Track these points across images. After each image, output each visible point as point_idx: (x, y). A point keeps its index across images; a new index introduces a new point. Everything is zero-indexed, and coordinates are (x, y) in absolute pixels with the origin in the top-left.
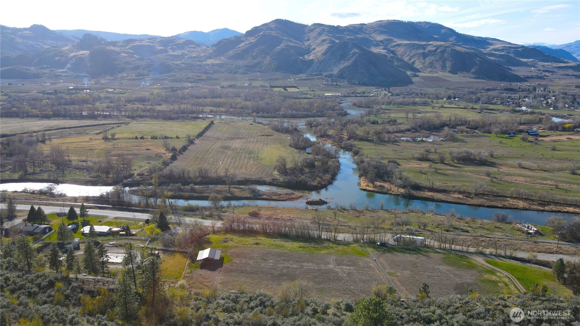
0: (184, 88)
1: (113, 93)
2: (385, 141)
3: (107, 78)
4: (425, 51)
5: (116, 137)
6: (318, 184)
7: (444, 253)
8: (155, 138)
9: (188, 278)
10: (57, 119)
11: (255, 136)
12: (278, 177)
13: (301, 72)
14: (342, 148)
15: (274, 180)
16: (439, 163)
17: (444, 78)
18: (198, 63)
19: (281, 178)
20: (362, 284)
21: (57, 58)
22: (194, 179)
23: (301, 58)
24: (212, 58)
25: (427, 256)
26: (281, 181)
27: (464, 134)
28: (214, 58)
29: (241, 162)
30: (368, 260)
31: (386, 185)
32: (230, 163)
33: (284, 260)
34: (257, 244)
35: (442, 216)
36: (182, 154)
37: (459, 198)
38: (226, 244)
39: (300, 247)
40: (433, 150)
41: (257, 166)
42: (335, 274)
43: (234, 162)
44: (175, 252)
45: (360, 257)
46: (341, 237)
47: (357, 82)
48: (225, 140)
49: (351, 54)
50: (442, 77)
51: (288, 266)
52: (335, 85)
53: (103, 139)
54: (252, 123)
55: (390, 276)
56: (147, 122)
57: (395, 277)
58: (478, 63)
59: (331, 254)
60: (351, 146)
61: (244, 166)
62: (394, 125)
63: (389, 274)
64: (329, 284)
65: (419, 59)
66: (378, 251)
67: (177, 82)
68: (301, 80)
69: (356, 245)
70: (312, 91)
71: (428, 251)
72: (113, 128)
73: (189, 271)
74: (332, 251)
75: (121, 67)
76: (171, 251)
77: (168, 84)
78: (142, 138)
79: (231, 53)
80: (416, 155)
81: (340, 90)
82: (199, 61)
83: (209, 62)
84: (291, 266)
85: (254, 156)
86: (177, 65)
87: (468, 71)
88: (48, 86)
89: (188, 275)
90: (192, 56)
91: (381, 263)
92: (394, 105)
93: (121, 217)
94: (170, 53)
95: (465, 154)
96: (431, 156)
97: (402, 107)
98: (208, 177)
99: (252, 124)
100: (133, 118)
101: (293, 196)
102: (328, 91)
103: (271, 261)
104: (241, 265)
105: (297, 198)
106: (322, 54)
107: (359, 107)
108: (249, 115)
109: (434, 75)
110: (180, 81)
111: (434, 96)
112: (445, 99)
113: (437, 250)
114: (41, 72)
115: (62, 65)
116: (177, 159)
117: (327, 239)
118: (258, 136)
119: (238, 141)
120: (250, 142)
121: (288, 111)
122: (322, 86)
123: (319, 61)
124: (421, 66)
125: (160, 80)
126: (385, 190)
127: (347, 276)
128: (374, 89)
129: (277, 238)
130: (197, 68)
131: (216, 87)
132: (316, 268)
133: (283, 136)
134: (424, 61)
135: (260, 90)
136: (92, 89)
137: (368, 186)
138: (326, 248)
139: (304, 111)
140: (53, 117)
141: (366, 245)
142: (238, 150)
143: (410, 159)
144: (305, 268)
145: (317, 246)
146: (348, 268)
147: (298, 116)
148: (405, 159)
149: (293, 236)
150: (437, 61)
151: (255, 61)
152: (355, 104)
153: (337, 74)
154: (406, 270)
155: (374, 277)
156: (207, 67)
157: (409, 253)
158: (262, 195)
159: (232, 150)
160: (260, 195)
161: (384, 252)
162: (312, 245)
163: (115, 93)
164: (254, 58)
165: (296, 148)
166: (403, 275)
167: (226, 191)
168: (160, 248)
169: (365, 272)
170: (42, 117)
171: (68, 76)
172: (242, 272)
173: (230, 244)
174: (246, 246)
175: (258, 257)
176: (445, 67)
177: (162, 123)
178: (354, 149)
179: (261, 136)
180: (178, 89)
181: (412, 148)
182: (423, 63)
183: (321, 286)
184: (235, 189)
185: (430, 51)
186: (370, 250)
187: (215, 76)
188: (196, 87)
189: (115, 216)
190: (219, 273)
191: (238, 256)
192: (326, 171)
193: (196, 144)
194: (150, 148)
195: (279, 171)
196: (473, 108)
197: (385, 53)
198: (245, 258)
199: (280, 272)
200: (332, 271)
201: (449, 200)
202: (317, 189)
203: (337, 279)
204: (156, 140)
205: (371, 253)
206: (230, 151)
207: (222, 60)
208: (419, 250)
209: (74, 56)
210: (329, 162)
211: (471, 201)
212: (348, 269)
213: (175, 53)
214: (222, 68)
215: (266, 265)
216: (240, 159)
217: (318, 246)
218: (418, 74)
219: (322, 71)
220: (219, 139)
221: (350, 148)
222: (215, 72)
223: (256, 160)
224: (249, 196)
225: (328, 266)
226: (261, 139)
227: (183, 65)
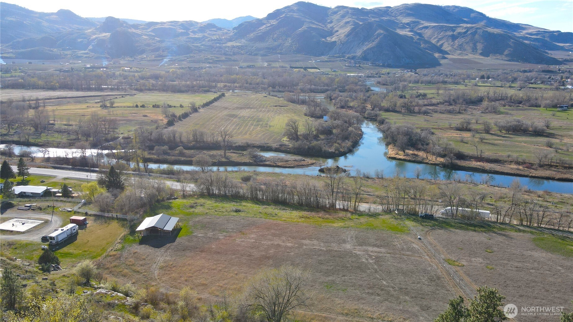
0: (202, 68)
1: (129, 71)
2: (414, 113)
3: (127, 59)
4: (455, 33)
5: (115, 105)
6: (335, 151)
7: (531, 233)
8: (157, 106)
9: (112, 257)
10: (63, 90)
11: (267, 107)
12: (287, 143)
13: (322, 54)
14: (365, 118)
15: (281, 145)
16: (484, 133)
17: (474, 60)
18: (218, 45)
19: (290, 145)
20: (402, 278)
21: (79, 40)
22: (186, 144)
23: (323, 39)
24: (233, 41)
25: (504, 235)
26: (290, 147)
27: (507, 107)
28: (234, 41)
29: (247, 128)
30: (409, 239)
31: (421, 154)
32: (234, 129)
33: (274, 235)
34: (237, 211)
35: (502, 188)
36: (181, 120)
37: (518, 169)
38: (193, 209)
39: (301, 217)
40: (474, 121)
41: (263, 133)
42: (354, 259)
43: (239, 128)
44: (112, 218)
45: (395, 233)
46: (363, 207)
47: (381, 64)
48: (234, 109)
49: (375, 36)
50: (472, 60)
51: (278, 245)
52: (358, 67)
53: (100, 107)
54: (266, 95)
55: (450, 266)
57: (458, 268)
58: (512, 45)
59: (348, 228)
60: (376, 116)
61: (249, 132)
62: (423, 99)
63: (447, 261)
64: (344, 276)
65: (447, 41)
66: (422, 225)
67: (195, 62)
68: (323, 62)
69: (387, 217)
70: (334, 71)
71: (504, 229)
72: (116, 98)
73: (120, 246)
74: (351, 224)
75: (142, 49)
76: (108, 217)
77: (185, 64)
78: (143, 106)
79: (252, 35)
80: (453, 126)
81: (363, 71)
82: (220, 43)
83: (230, 44)
84: (283, 244)
85: (262, 124)
86: (197, 46)
87: (501, 53)
88: (67, 65)
89: (114, 253)
90: (212, 39)
91: (431, 244)
92: (421, 83)
94: (190, 36)
95: (515, 123)
96: (474, 127)
97: (430, 85)
98: (204, 142)
99: (266, 97)
100: (141, 90)
101: (303, 163)
102: (351, 72)
103: (253, 236)
104: (204, 240)
105: (308, 166)
106: (345, 36)
107: (384, 85)
108: (264, 89)
109: (464, 58)
110: (199, 62)
111: (465, 76)
112: (477, 79)
113: (519, 227)
114: (63, 53)
115: (85, 47)
116: (174, 125)
117: (344, 208)
118: (271, 106)
119: (247, 110)
120: (261, 111)
121: (306, 86)
122: (344, 67)
123: (341, 43)
124: (450, 48)
125: (178, 61)
126: (419, 159)
127: (375, 263)
128: (399, 71)
129: (269, 205)
130: (217, 49)
131: (234, 67)
132: (324, 249)
133: (299, 107)
134: (453, 43)
135: (280, 70)
136: (109, 67)
137: (397, 154)
138: (342, 219)
139: (324, 86)
140: (59, 89)
141: (403, 217)
142: (245, 118)
143: (447, 129)
144: (305, 247)
145: (327, 216)
146: (376, 249)
147: (317, 91)
148: (440, 129)
149: (293, 204)
150: (467, 43)
151: (276, 43)
152: (379, 83)
153: (360, 55)
154: (475, 257)
155: (422, 266)
156: (227, 49)
157: (475, 231)
158: (265, 161)
159: (239, 118)
160: (262, 161)
161: (433, 228)
162: (320, 215)
163: (131, 72)
164: (275, 40)
165: (312, 117)
166: (473, 264)
167: (221, 155)
168: (93, 212)
169: (405, 257)
170: (48, 89)
171: (89, 57)
172: (202, 252)
173: (198, 210)
174: (220, 213)
175: (234, 229)
176: (476, 49)
177: (169, 95)
178: (379, 119)
179: (273, 106)
180: (195, 69)
181: (447, 119)
182: (452, 46)
183: (330, 278)
184: (233, 154)
185: (459, 33)
186: (410, 224)
187: (235, 57)
188: (214, 67)
190: (166, 251)
191: (205, 226)
192: (346, 138)
193: (200, 112)
194: (147, 115)
195: (288, 138)
196: (510, 87)
197: (412, 36)
198: (213, 230)
199: (264, 253)
200: (349, 254)
201: (506, 171)
202: (334, 156)
203: (359, 267)
204: (158, 109)
205: (412, 228)
206: (236, 119)
207: (243, 41)
208: (489, 226)
209: (96, 38)
210: (350, 128)
211: (534, 173)
212: (376, 252)
213: (196, 36)
214: (242, 50)
215: (243, 241)
216: (246, 126)
217: (330, 216)
218: (446, 56)
219: (344, 52)
220: (226, 108)
221: (374, 118)
222: (234, 54)
223: (265, 127)
224: (248, 161)
225: (343, 245)
226: (274, 109)
227: (202, 47)
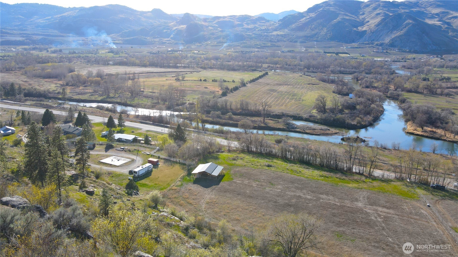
0: (252, 52)
1: (197, 54)
2: (436, 94)
3: (196, 44)
5: (185, 79)
6: (357, 123)
8: (215, 81)
9: (174, 191)
11: (302, 84)
12: (316, 115)
13: (353, 42)
14: (387, 97)
15: (310, 116)
18: (265, 34)
19: (318, 116)
21: (165, 31)
22: (234, 110)
23: (355, 29)
24: (278, 31)
26: (318, 118)
28: (279, 30)
29: (283, 101)
30: (418, 205)
31: (440, 131)
32: (273, 101)
33: (297, 188)
34: (269, 166)
36: (232, 92)
38: (235, 162)
39: (321, 176)
41: (297, 105)
42: (364, 216)
43: (277, 101)
44: (176, 162)
45: (405, 199)
46: (377, 173)
47: (408, 50)
48: (274, 85)
49: (404, 25)
51: (299, 196)
52: (385, 52)
53: (175, 80)
54: (301, 75)
55: (456, 233)
56: (214, 71)
59: (361, 189)
60: (398, 95)
61: (285, 104)
62: (447, 82)
63: (454, 229)
64: (354, 229)
66: (433, 195)
67: (247, 47)
68: (353, 48)
69: (399, 183)
70: (363, 56)
72: (187, 73)
73: (179, 183)
74: (365, 186)
75: (208, 37)
76: (173, 161)
77: (239, 49)
78: (205, 80)
79: (294, 25)
81: (390, 56)
82: (267, 33)
83: (275, 33)
84: (303, 196)
85: (296, 98)
86: (249, 35)
88: (155, 49)
89: (175, 188)
90: (261, 29)
91: (439, 212)
92: (446, 68)
93: (153, 131)
94: (245, 27)
97: (456, 70)
98: (248, 110)
100: (205, 68)
101: (328, 132)
102: (378, 57)
103: (279, 187)
104: (241, 186)
105: (332, 134)
106: (375, 26)
107: (409, 68)
108: (300, 70)
110: (250, 47)
114: (154, 40)
115: (168, 36)
116: (227, 95)
117: (359, 172)
118: (305, 84)
119: (285, 87)
120: (296, 87)
121: (336, 68)
122: (372, 53)
123: (371, 32)
125: (234, 46)
126: (437, 136)
127: (383, 222)
128: (425, 56)
129: (295, 164)
130: (265, 37)
131: (277, 52)
132: (338, 204)
133: (328, 85)
135: (315, 54)
136: (184, 51)
137: (415, 130)
138: (357, 181)
139: (352, 69)
140: (149, 66)
141: (414, 185)
142: (282, 93)
144: (322, 200)
145: (344, 177)
146: (386, 210)
147: (346, 73)
149: (316, 165)
151: (313, 32)
152: (404, 67)
153: (388, 43)
155: (428, 230)
156: (273, 37)
158: (296, 128)
159: (278, 92)
160: (293, 128)
161: (443, 198)
162: (338, 176)
163: (199, 54)
164: (312, 30)
165: (339, 94)
167: (260, 121)
168: (163, 157)
169: (412, 220)
170: (141, 66)
171: (170, 43)
172: (239, 194)
173: (239, 162)
174: (255, 166)
175: (265, 180)
177: (225, 73)
178: (400, 98)
179: (307, 84)
180: (247, 52)
183: (341, 229)
184: (270, 121)
186: (420, 192)
187: (279, 44)
188: (261, 51)
189: (148, 129)
190: (212, 191)
191: (242, 175)
192: (368, 113)
193: (247, 87)
194: (208, 87)
195: (317, 110)
197: (440, 25)
198: (249, 179)
199: (287, 202)
200: (360, 211)
202: (356, 128)
203: (367, 223)
204: (216, 83)
205: (422, 196)
206: (275, 93)
207: (286, 31)
209: (176, 29)
210: (372, 105)
212: (385, 212)
213: (249, 27)
214: (284, 38)
215: (271, 190)
216: (283, 99)
217: (346, 178)
219: (373, 40)
220: (268, 84)
221: (396, 98)
222: (278, 41)
223: (298, 100)
224: (282, 127)
225: (356, 203)
226: (307, 86)
227: (253, 35)
